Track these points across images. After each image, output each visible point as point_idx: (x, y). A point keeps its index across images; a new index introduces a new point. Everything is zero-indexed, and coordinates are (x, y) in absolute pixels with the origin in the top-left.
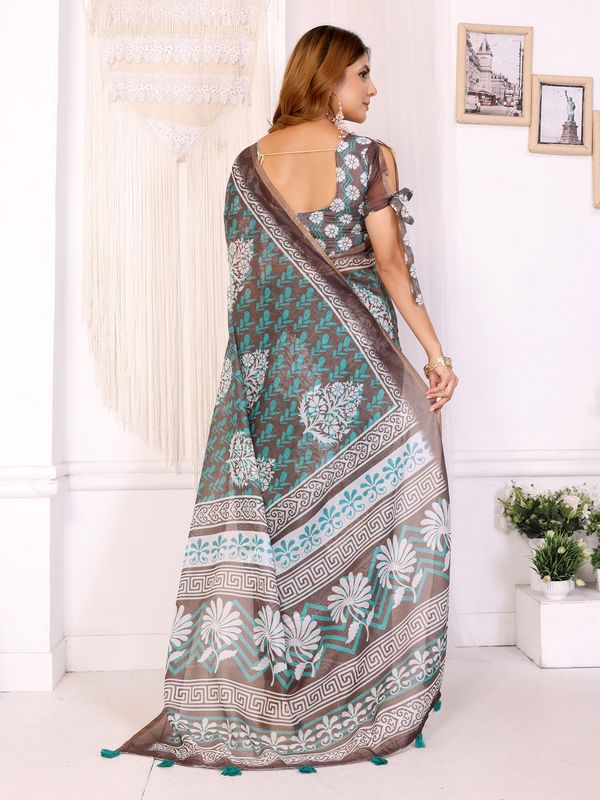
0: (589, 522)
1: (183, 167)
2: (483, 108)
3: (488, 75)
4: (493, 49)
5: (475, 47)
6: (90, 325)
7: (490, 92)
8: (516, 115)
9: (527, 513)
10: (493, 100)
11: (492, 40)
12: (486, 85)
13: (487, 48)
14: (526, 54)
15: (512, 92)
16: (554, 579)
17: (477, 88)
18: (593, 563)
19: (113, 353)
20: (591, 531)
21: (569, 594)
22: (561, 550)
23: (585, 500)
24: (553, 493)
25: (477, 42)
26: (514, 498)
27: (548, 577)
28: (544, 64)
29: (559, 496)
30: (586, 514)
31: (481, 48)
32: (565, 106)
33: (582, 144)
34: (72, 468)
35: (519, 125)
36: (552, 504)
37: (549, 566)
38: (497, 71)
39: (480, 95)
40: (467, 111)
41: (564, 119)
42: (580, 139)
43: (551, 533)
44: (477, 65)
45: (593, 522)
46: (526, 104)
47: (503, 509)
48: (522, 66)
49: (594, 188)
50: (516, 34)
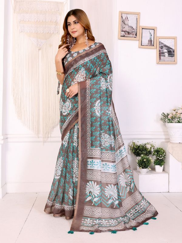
0: (153, 152)
1: (40, 51)
2: (126, 35)
3: (127, 26)
4: (129, 19)
5: (124, 18)
6: (14, 96)
7: (128, 31)
8: (135, 37)
9: (136, 149)
10: (129, 33)
11: (128, 16)
12: (127, 29)
13: (127, 18)
14: (138, 20)
15: (134, 31)
16: (143, 168)
17: (124, 30)
18: (154, 163)
19: (20, 104)
20: (154, 155)
21: (147, 172)
22: (145, 160)
23: (152, 146)
24: (144, 144)
25: (124, 16)
26: (133, 145)
27: (141, 168)
28: (143, 23)
30: (152, 150)
31: (125, 18)
32: (149, 35)
33: (154, 46)
34: (8, 136)
35: (136, 40)
36: (143, 147)
37: (141, 164)
38: (130, 25)
39: (125, 32)
40: (121, 36)
41: (149, 39)
42: (153, 44)
43: (142, 155)
44: (124, 23)
45: (154, 152)
46: (138, 34)
47: (130, 148)
48: (137, 23)
49: (157, 58)
50: (135, 14)
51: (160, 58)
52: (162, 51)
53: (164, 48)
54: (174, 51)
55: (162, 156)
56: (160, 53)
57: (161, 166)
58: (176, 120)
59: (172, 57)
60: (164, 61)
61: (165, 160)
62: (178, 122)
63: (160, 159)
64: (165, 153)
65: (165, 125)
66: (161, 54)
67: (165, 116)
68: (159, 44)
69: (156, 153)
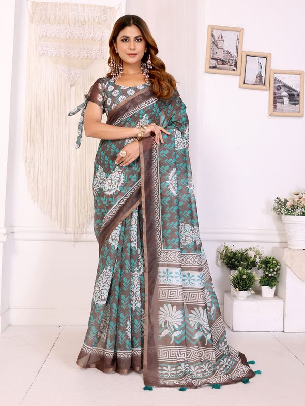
0: (259, 264)
1: (73, 88)
2: (218, 66)
3: (221, 50)
4: (224, 38)
5: (216, 37)
6: (26, 162)
7: (222, 58)
8: (234, 70)
9: (230, 258)
10: (223, 62)
11: (224, 34)
12: (220, 55)
13: (222, 37)
14: (240, 41)
15: (232, 59)
16: (240, 290)
17: (216, 57)
18: (260, 283)
20: (260, 268)
21: (248, 297)
22: (244, 277)
23: (258, 253)
24: (244, 249)
25: (217, 34)
26: (225, 251)
27: (238, 289)
28: (248, 46)
29: (246, 251)
30: (258, 260)
31: (219, 37)
32: (258, 66)
33: (265, 85)
34: (15, 229)
35: (235, 75)
36: (242, 254)
37: (238, 284)
38: (226, 49)
39: (217, 60)
41: (257, 73)
42: (264, 82)
43: (240, 268)
44: (216, 45)
45: (261, 264)
46: (239, 65)
47: (220, 256)
48: (238, 47)
49: (269, 106)
50: (235, 31)
51: (275, 106)
52: (278, 94)
53: (283, 89)
54: (299, 95)
55: (274, 271)
56: (275, 98)
57: (272, 288)
58: (299, 211)
59: (295, 104)
60: (282, 110)
61: (279, 277)
62: (302, 213)
63: (270, 275)
64: (280, 266)
65: (280, 219)
66: (277, 99)
67: (280, 204)
68: (275, 82)
69: (264, 266)
